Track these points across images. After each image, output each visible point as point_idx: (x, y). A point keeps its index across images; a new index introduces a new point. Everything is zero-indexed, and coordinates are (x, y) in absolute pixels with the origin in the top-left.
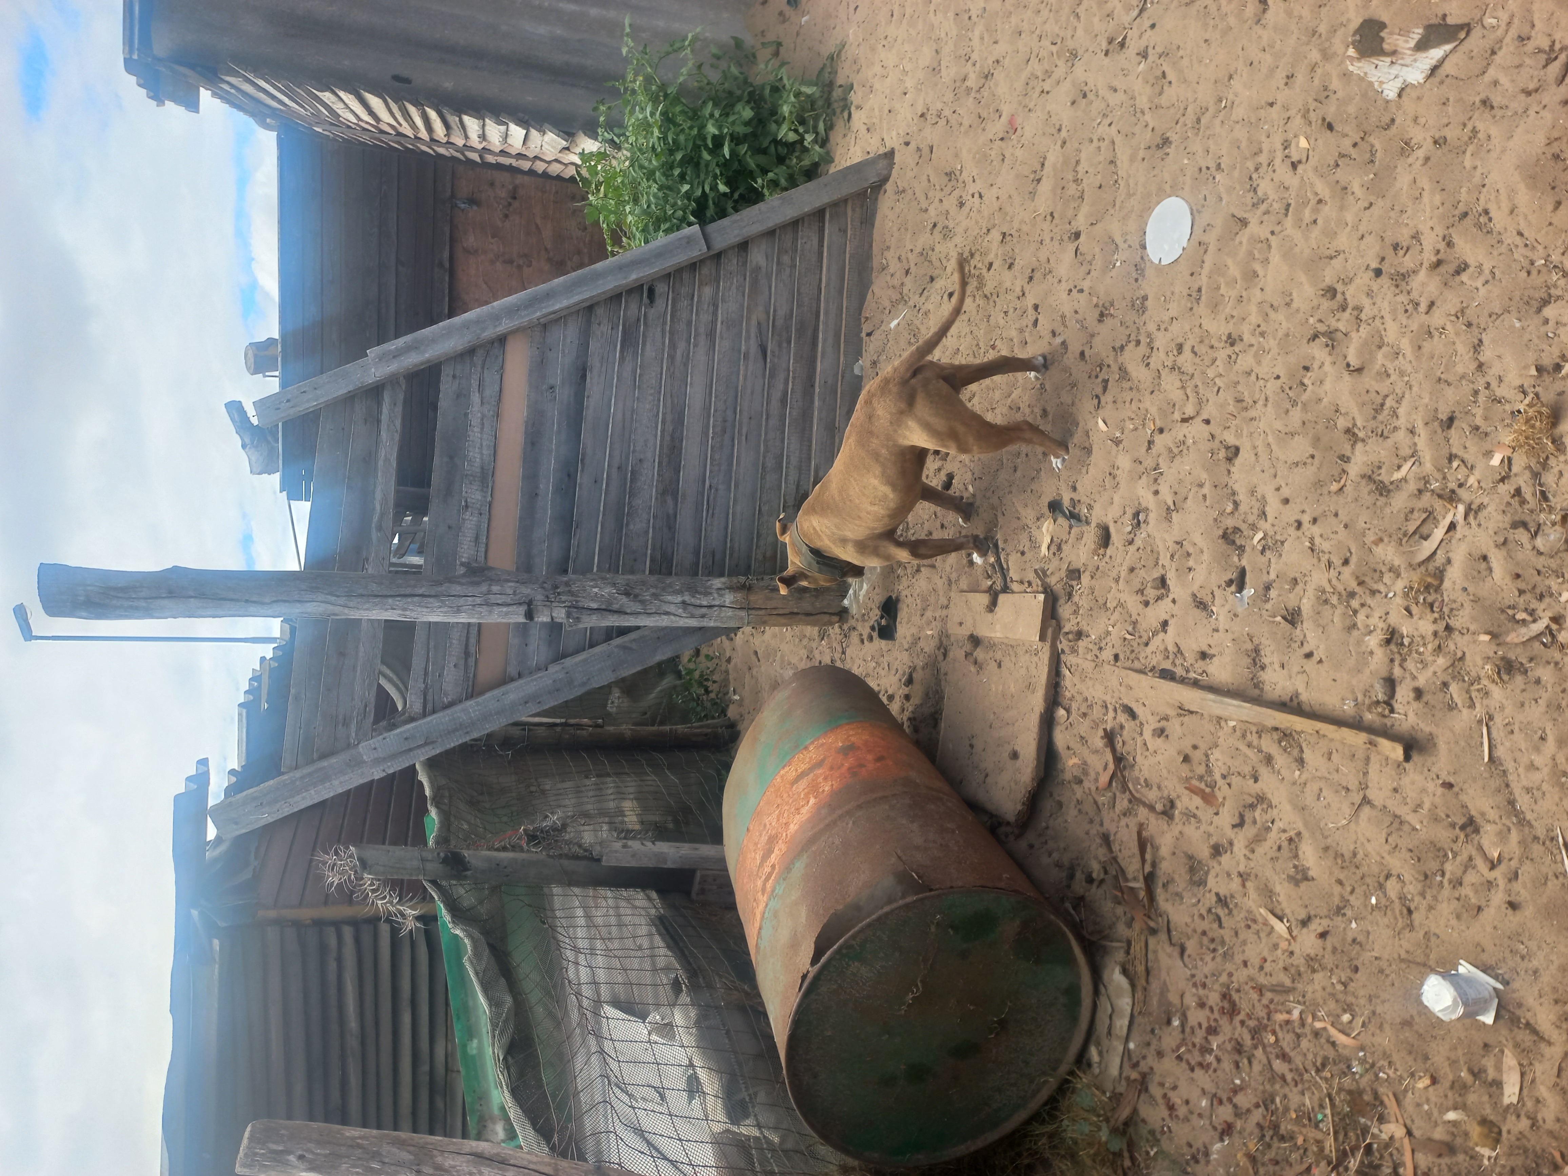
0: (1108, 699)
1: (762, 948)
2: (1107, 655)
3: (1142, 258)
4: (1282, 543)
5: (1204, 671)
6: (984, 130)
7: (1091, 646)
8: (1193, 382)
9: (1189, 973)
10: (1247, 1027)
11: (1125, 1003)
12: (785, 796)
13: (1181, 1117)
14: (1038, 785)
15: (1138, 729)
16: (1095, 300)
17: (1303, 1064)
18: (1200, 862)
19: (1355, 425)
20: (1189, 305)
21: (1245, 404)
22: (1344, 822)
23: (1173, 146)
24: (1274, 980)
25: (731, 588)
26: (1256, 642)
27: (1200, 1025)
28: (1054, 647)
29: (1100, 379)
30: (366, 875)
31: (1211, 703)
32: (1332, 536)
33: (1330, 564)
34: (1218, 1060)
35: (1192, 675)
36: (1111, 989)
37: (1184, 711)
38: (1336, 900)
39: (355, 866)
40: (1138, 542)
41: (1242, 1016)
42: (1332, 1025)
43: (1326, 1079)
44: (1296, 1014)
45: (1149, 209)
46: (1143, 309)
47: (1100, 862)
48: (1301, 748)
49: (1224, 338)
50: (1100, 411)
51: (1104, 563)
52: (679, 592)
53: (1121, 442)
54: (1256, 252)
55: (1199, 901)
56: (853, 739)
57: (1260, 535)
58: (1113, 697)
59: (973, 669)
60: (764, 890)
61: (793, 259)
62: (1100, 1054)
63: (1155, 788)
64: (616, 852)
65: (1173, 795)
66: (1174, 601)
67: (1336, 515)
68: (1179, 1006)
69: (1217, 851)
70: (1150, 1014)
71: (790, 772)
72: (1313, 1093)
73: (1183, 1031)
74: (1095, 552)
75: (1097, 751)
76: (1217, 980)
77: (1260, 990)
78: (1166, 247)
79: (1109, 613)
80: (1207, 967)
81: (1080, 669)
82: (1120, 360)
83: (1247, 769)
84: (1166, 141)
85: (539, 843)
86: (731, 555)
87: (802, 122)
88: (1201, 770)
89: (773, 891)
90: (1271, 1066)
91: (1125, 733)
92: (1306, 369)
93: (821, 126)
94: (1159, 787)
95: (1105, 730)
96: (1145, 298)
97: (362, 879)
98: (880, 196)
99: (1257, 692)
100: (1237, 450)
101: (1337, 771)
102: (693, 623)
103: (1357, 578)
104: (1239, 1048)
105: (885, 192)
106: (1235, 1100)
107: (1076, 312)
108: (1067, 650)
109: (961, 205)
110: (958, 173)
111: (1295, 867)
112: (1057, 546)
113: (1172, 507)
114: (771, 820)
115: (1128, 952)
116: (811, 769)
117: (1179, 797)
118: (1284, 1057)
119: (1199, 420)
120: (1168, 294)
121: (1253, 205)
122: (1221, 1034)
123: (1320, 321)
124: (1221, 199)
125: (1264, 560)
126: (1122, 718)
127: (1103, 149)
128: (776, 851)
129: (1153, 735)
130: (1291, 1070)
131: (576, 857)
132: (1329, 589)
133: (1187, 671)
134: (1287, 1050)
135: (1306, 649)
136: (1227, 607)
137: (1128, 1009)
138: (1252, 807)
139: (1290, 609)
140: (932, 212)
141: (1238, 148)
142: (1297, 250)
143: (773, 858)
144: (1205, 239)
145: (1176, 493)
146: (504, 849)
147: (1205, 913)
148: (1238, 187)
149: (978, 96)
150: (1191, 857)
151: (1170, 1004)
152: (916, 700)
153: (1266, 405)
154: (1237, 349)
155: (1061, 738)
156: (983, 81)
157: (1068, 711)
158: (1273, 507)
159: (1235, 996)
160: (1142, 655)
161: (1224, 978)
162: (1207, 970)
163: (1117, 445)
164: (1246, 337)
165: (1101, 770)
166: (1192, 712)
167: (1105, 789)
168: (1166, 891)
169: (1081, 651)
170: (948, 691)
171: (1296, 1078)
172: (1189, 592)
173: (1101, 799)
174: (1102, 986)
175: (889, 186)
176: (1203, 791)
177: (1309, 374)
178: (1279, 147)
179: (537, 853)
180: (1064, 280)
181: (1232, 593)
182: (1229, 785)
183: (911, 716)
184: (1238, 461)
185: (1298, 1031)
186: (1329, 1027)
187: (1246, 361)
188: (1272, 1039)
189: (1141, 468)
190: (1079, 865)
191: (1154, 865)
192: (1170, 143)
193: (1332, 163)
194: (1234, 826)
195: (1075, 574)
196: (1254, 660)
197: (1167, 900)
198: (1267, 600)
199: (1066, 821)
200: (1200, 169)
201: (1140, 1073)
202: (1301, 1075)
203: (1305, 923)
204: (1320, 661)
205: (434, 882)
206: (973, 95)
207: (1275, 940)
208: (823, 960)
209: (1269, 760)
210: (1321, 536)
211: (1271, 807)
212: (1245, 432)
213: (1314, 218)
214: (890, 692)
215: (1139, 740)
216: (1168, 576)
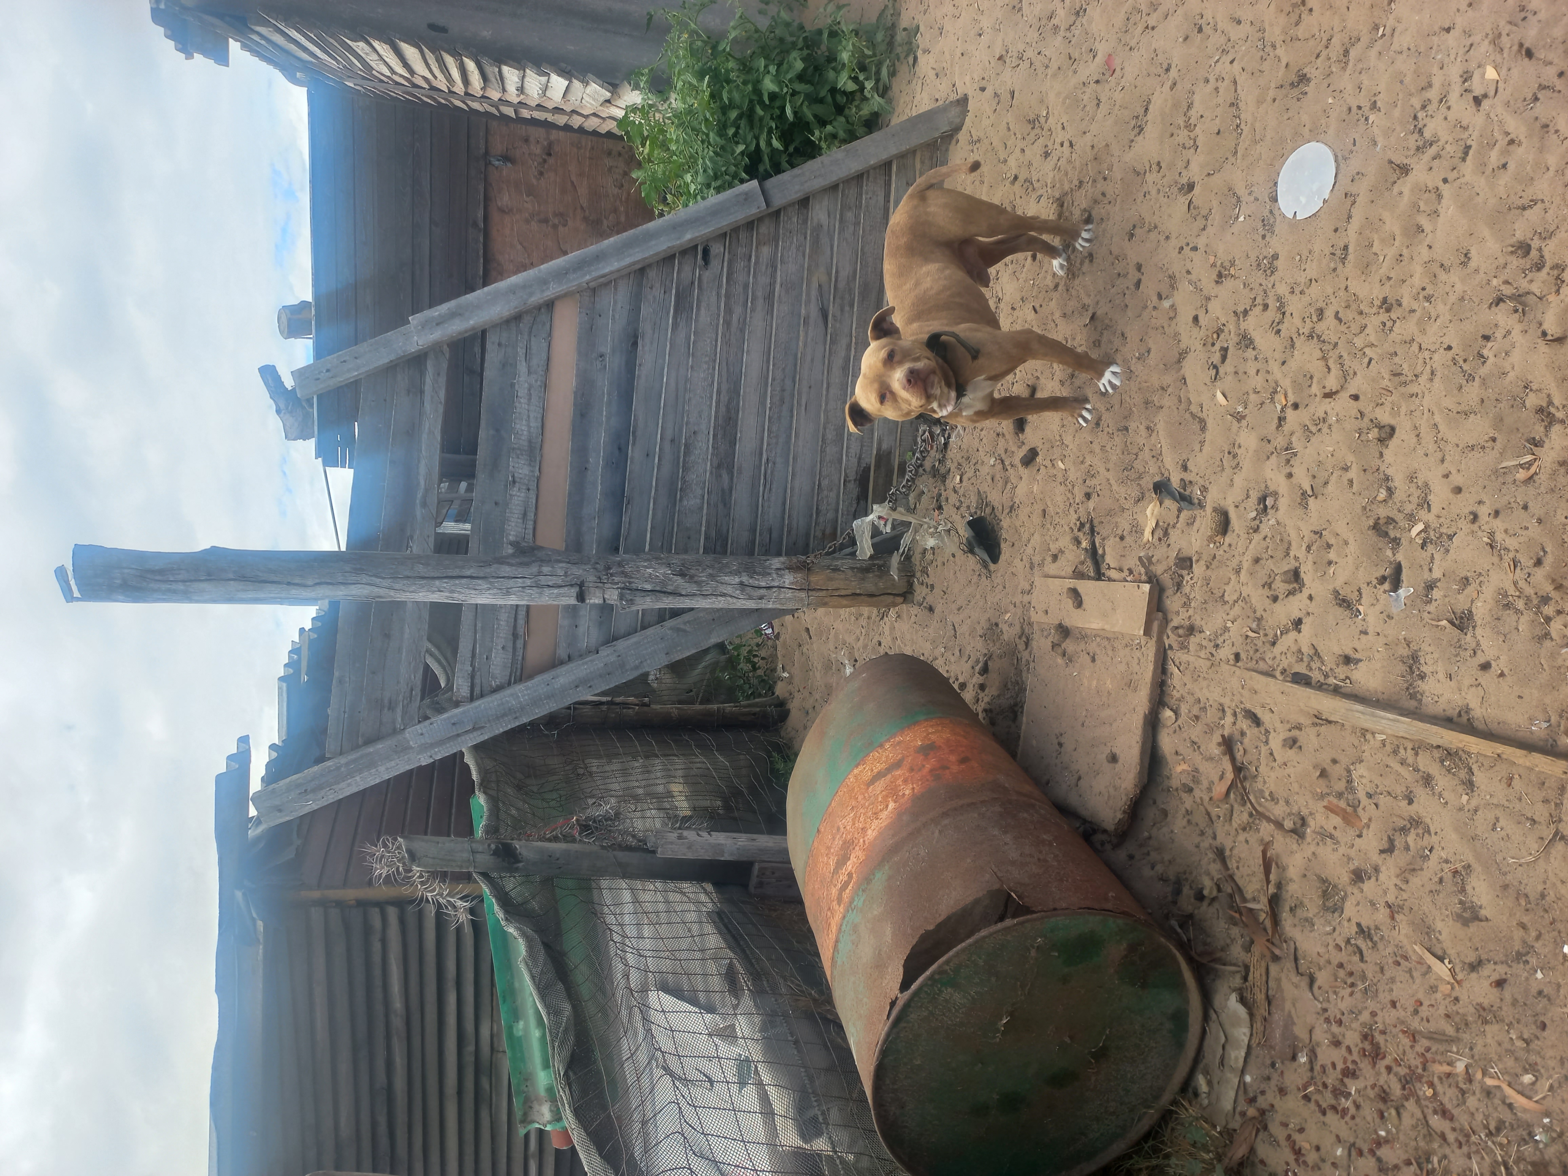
0: (1226, 701)
1: (839, 962)
2: (1226, 652)
3: (1271, 212)
4: (1450, 537)
5: (1347, 678)
6: (1075, 72)
7: (1204, 643)
8: (1337, 352)
9: (1319, 1006)
10: (1396, 1074)
11: (1242, 1034)
12: (860, 798)
13: (1311, 1165)
14: (1141, 792)
15: (1263, 738)
16: (1212, 259)
17: (1469, 1124)
18: (1335, 886)
19: (1550, 403)
20: (1332, 265)
21: (1403, 378)
22: (1530, 858)
23: (1312, 84)
24: (1432, 1027)
25: (790, 568)
26: (1414, 646)
27: (1334, 1065)
28: (1160, 642)
29: (1217, 347)
30: (415, 868)
31: (1358, 715)
32: (1520, 532)
33: (1515, 563)
34: (1358, 1107)
35: (1332, 681)
36: (1223, 1017)
37: (1320, 720)
38: (1517, 946)
39: (403, 857)
40: (1265, 529)
41: (1388, 1061)
42: (1510, 1085)
43: (1501, 1145)
44: (1460, 1067)
45: (1284, 157)
46: (1273, 270)
47: (1212, 879)
48: (1470, 769)
49: (1377, 303)
50: (1218, 383)
51: (1221, 552)
52: (738, 573)
53: (1244, 417)
54: (1421, 204)
55: (1334, 930)
56: (933, 737)
57: (1420, 526)
58: (1232, 700)
59: (1060, 660)
60: (840, 900)
61: (857, 217)
62: (1209, 1083)
63: (1282, 802)
64: (672, 843)
65: (1305, 812)
66: (1310, 598)
67: (1525, 507)
68: (1307, 1041)
69: (1358, 876)
70: (1272, 1047)
71: (865, 771)
72: (1483, 1158)
73: (1312, 1069)
74: (1211, 539)
75: (1211, 759)
76: (1356, 1019)
77: (1413, 1036)
78: (1303, 200)
79: (1227, 607)
80: (1343, 1002)
81: (1191, 667)
82: (1244, 325)
83: (1399, 790)
84: (1303, 79)
85: (592, 833)
86: (789, 532)
87: (863, 68)
88: (1341, 786)
89: (851, 903)
90: (1427, 1122)
91: (1246, 741)
92: (1486, 338)
93: (884, 72)
94: (1287, 802)
95: (1223, 736)
96: (1275, 257)
97: (411, 871)
98: (952, 147)
99: (1413, 704)
100: (1393, 429)
101: (1520, 799)
102: (751, 605)
103: (1553, 581)
104: (1384, 1096)
105: (958, 141)
106: (1378, 1153)
107: (1188, 272)
108: (1175, 646)
109: (1047, 155)
110: (1042, 120)
111: (1461, 902)
112: (1163, 531)
113: (1310, 492)
114: (846, 823)
115: (1245, 979)
116: (889, 770)
117: (1311, 814)
118: (1445, 1113)
119: (1344, 395)
120: (1305, 253)
121: (1418, 149)
122: (1361, 1078)
123: (1507, 282)
124: (1375, 144)
125: (1425, 555)
126: (1244, 724)
127: (1221, 90)
128: (853, 859)
129: (1284, 746)
130: (1454, 1129)
131: (629, 848)
132: (1512, 591)
133: (1326, 676)
134: (1449, 1106)
135: (1481, 659)
136: (1379, 608)
137: (1246, 1040)
138: (1403, 830)
139: (1458, 612)
140: (1012, 162)
141: (1401, 82)
142: (1480, 200)
143: (850, 866)
144: (1353, 189)
145: (1314, 477)
146: (555, 839)
147: (1343, 945)
148: (1398, 129)
149: (1068, 35)
150: (1324, 881)
151: (1296, 1038)
152: (992, 691)
153: (1431, 380)
154: (1394, 316)
155: (1167, 742)
156: (1073, 18)
157: (1176, 712)
158: (1440, 494)
159: (1379, 1038)
160: (1268, 656)
161: (1365, 1017)
162: (1344, 1005)
163: (1239, 421)
164: (1405, 302)
165: (1216, 779)
166: (1330, 722)
167: (1221, 801)
168: (1294, 916)
169: (1192, 647)
170: (1030, 681)
171: (1460, 1138)
172: (1331, 587)
173: (1215, 811)
174: (1212, 1013)
175: (962, 136)
176: (1345, 811)
177: (1490, 344)
178: (1456, 79)
179: (588, 845)
180: (1173, 236)
181: (1385, 592)
182: (1376, 805)
183: (988, 707)
184: (1393, 443)
185: (1464, 1087)
186: (1505, 1087)
187: (1405, 328)
188: (1429, 1092)
189: (1270, 448)
190: (1187, 880)
191: (1279, 886)
192: (1309, 80)
193: (1529, 96)
194: (1382, 852)
195: (1185, 562)
196: (1411, 668)
197: (1295, 926)
198: (1430, 601)
199: (1172, 832)
200: (1350, 109)
201: (1258, 1110)
202: (1467, 1136)
203: (1474, 967)
204: (1502, 675)
205: (485, 875)
206: (1062, 33)
207: (1432, 981)
208: (914, 987)
209: (1427, 780)
210: (1506, 531)
211: (1429, 832)
212: (1403, 410)
213: (1503, 161)
214: (961, 680)
215: (1264, 750)
216: (1302, 569)
